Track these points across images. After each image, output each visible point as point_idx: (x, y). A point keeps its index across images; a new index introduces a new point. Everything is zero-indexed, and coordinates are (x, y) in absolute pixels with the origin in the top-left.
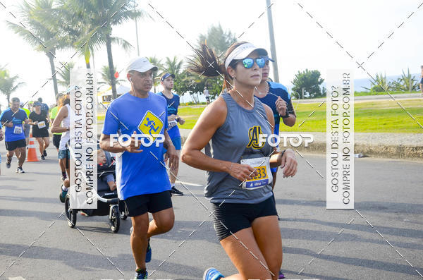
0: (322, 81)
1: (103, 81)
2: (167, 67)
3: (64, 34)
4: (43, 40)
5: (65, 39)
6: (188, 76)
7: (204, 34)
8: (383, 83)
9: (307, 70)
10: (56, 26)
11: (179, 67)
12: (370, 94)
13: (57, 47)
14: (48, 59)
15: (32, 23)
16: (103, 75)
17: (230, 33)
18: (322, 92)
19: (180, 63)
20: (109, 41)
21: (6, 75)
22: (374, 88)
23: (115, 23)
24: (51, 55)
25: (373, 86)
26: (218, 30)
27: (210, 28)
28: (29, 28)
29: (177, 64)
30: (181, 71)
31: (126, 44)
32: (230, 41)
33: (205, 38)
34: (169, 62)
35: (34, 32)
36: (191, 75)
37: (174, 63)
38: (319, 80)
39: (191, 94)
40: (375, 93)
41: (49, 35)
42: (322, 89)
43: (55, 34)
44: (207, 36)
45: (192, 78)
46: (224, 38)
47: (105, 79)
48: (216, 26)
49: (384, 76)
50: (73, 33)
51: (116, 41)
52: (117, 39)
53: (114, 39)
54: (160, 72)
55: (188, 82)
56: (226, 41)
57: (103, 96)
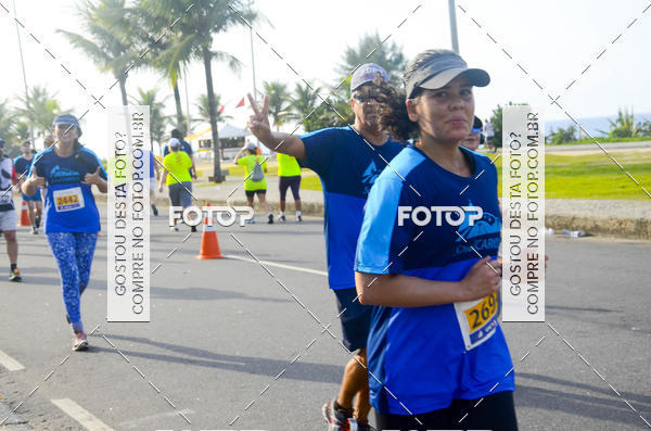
1: (200, 117)
2: (296, 97)
3: (141, 46)
4: (111, 55)
6: (329, 111)
7: (352, 47)
8: (630, 125)
10: (130, 34)
11: (314, 98)
12: (608, 141)
13: (132, 66)
14: (117, 83)
15: (95, 30)
16: (201, 108)
17: (394, 47)
19: (317, 91)
20: (207, 57)
21: (55, 107)
22: (615, 132)
23: (216, 30)
24: (122, 77)
25: (613, 129)
26: (375, 41)
27: (363, 38)
28: (89, 37)
29: (311, 92)
30: (318, 103)
31: (234, 62)
32: (393, 58)
33: (354, 52)
34: (299, 89)
35: (98, 42)
36: (334, 110)
37: (308, 91)
40: (617, 138)
41: (120, 48)
43: (129, 46)
44: (358, 51)
46: (384, 52)
47: (202, 114)
48: (372, 34)
49: (630, 114)
50: (155, 44)
51: (219, 56)
52: (221, 54)
53: (215, 54)
54: (285, 105)
55: (328, 120)
56: (388, 58)
57: (200, 141)
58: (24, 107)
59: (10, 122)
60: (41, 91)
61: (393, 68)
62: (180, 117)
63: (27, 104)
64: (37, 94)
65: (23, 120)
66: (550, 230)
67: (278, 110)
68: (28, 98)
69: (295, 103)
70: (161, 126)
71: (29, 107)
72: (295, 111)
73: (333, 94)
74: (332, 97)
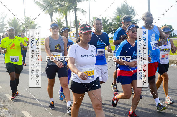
0: (173, 30)
1: (74, 27)
3: (57, 6)
4: (48, 8)
5: (57, 8)
6: (111, 26)
7: (119, 7)
9: (166, 25)
11: (107, 22)
13: (54, 12)
14: (50, 17)
15: (44, 1)
18: (172, 35)
19: (108, 20)
20: (76, 9)
23: (78, 2)
24: (51, 15)
26: (126, 6)
27: (122, 4)
28: (42, 3)
29: (106, 20)
30: (108, 23)
31: (83, 11)
33: (120, 9)
35: (45, 4)
36: (112, 26)
37: (105, 20)
38: (171, 30)
39: (112, 34)
41: (51, 6)
42: (173, 34)
43: (53, 6)
44: (121, 7)
45: (112, 27)
46: (128, 9)
50: (61, 6)
51: (79, 10)
52: (80, 9)
55: (111, 28)
56: (129, 11)
57: (73, 34)
58: (24, 23)
59: (20, 26)
60: (29, 18)
61: (131, 14)
63: (25, 22)
64: (28, 19)
65: (24, 26)
66: (175, 65)
68: (25, 20)
71: (26, 23)
73: (112, 21)
74: (112, 22)
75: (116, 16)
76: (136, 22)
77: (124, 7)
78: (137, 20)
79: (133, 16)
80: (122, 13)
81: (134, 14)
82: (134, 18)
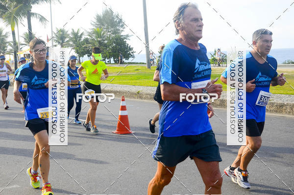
2: (72, 36)
6: (87, 43)
7: (99, 14)
11: (81, 36)
16: (25, 39)
17: (118, 15)
19: (82, 34)
20: (29, 15)
22: (213, 59)
23: (33, 3)
26: (110, 12)
27: (104, 10)
29: (79, 34)
30: (82, 39)
31: (42, 19)
32: (118, 21)
33: (100, 17)
34: (74, 33)
36: (89, 43)
37: (78, 33)
39: (89, 56)
44: (102, 15)
45: (89, 45)
46: (113, 18)
47: (26, 42)
50: (2, 7)
51: (35, 15)
53: (33, 14)
54: (67, 39)
55: (87, 48)
56: (115, 20)
57: (25, 55)
61: (117, 26)
62: (15, 43)
67: (63, 42)
69: (71, 39)
70: (5, 47)
72: (71, 43)
73: (89, 35)
74: (89, 37)
75: (94, 28)
76: (125, 38)
77: (106, 15)
78: (127, 36)
79: (121, 29)
80: (104, 23)
81: (122, 26)
82: (123, 32)
